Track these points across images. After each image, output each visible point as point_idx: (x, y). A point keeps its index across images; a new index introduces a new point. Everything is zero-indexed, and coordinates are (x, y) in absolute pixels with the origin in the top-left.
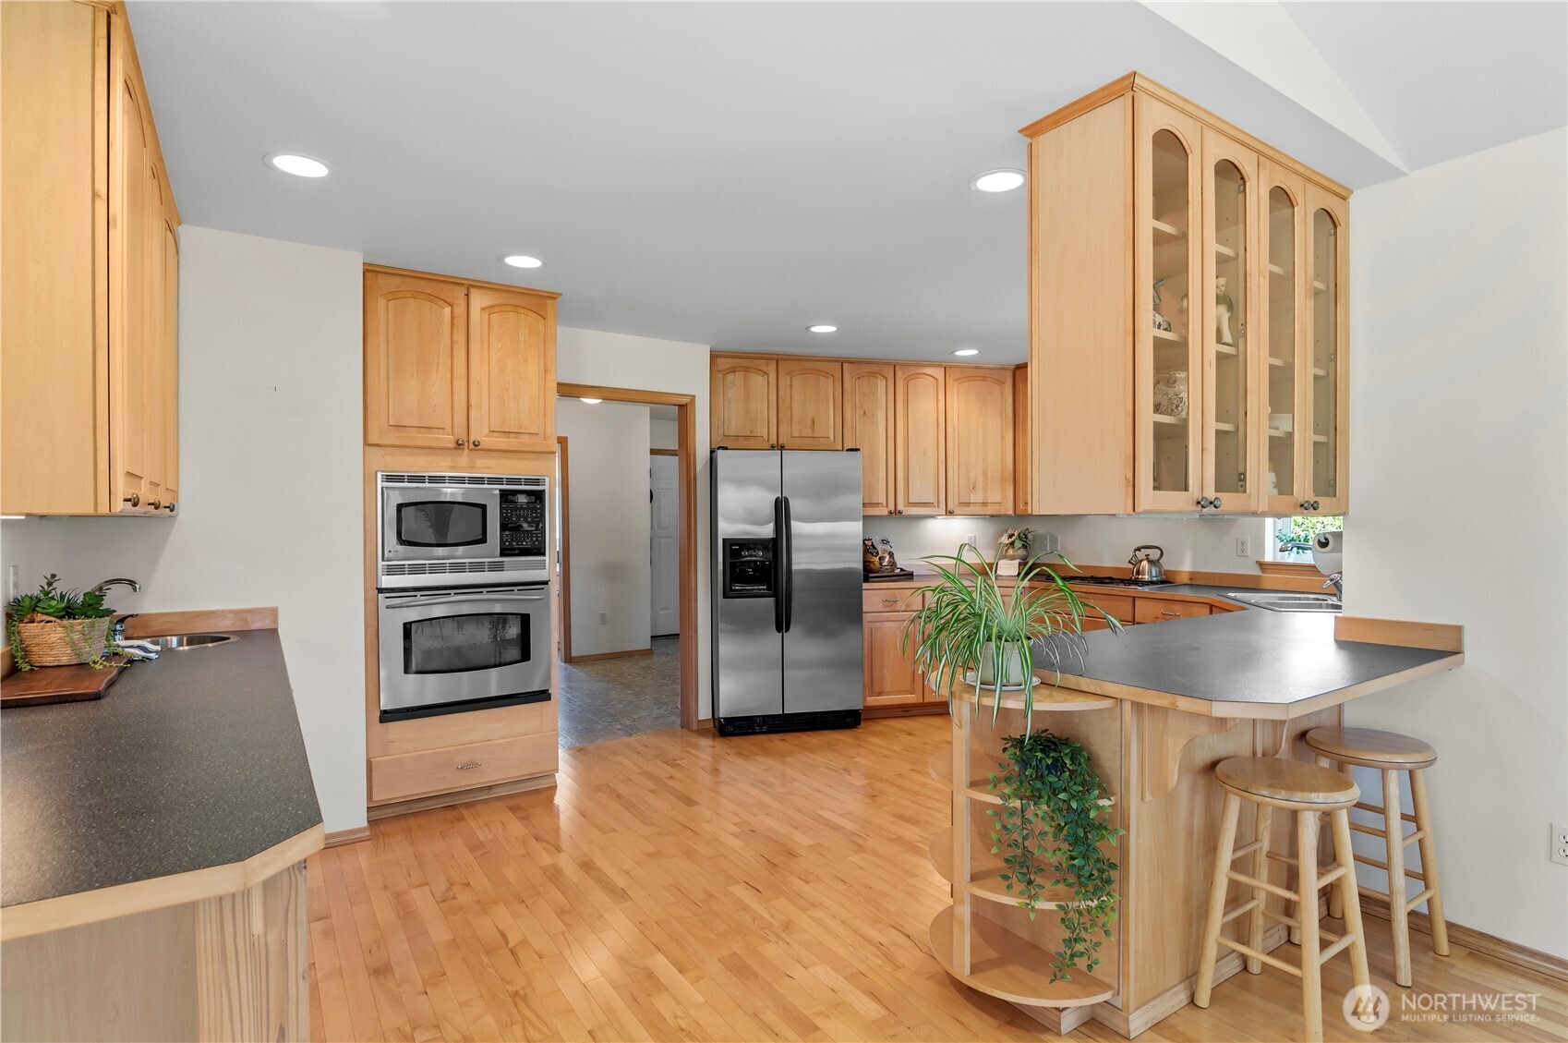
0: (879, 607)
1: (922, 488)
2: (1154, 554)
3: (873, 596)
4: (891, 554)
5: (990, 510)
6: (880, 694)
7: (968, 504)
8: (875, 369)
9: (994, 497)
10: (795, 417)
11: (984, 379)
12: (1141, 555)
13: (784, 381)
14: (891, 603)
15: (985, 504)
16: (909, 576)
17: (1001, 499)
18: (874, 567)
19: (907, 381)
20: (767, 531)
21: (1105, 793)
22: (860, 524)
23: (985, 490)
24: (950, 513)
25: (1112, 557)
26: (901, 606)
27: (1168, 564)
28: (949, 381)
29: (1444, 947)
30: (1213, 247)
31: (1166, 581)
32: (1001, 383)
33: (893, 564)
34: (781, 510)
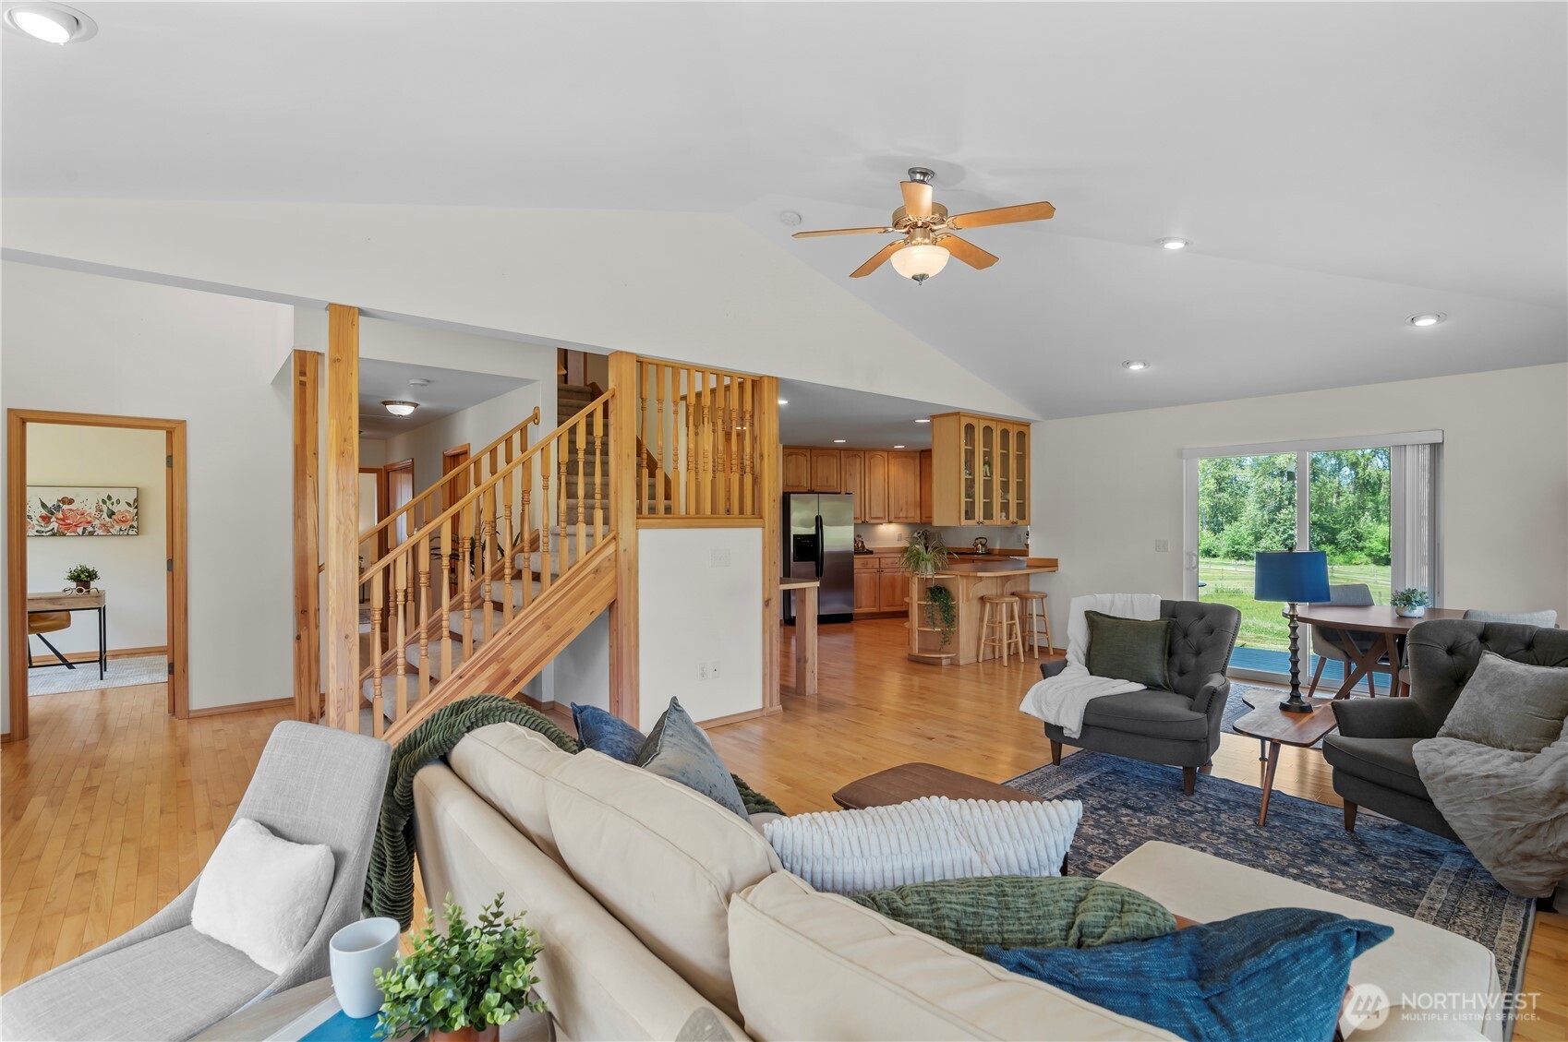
0: (859, 567)
1: (877, 511)
2: (984, 541)
3: (858, 561)
4: (862, 542)
5: (909, 521)
6: (860, 607)
7: (899, 518)
8: (855, 453)
9: (911, 514)
10: (819, 476)
11: (906, 457)
12: (978, 541)
13: (814, 459)
14: (865, 565)
15: (906, 518)
16: (871, 552)
17: (915, 515)
18: (860, 550)
19: (870, 459)
20: (812, 531)
21: (953, 600)
22: (853, 527)
23: (907, 511)
24: (890, 522)
25: (966, 543)
26: (870, 566)
27: (990, 546)
28: (890, 458)
29: (1052, 653)
30: (982, 449)
31: (989, 553)
32: (914, 459)
33: (863, 547)
34: (819, 522)
